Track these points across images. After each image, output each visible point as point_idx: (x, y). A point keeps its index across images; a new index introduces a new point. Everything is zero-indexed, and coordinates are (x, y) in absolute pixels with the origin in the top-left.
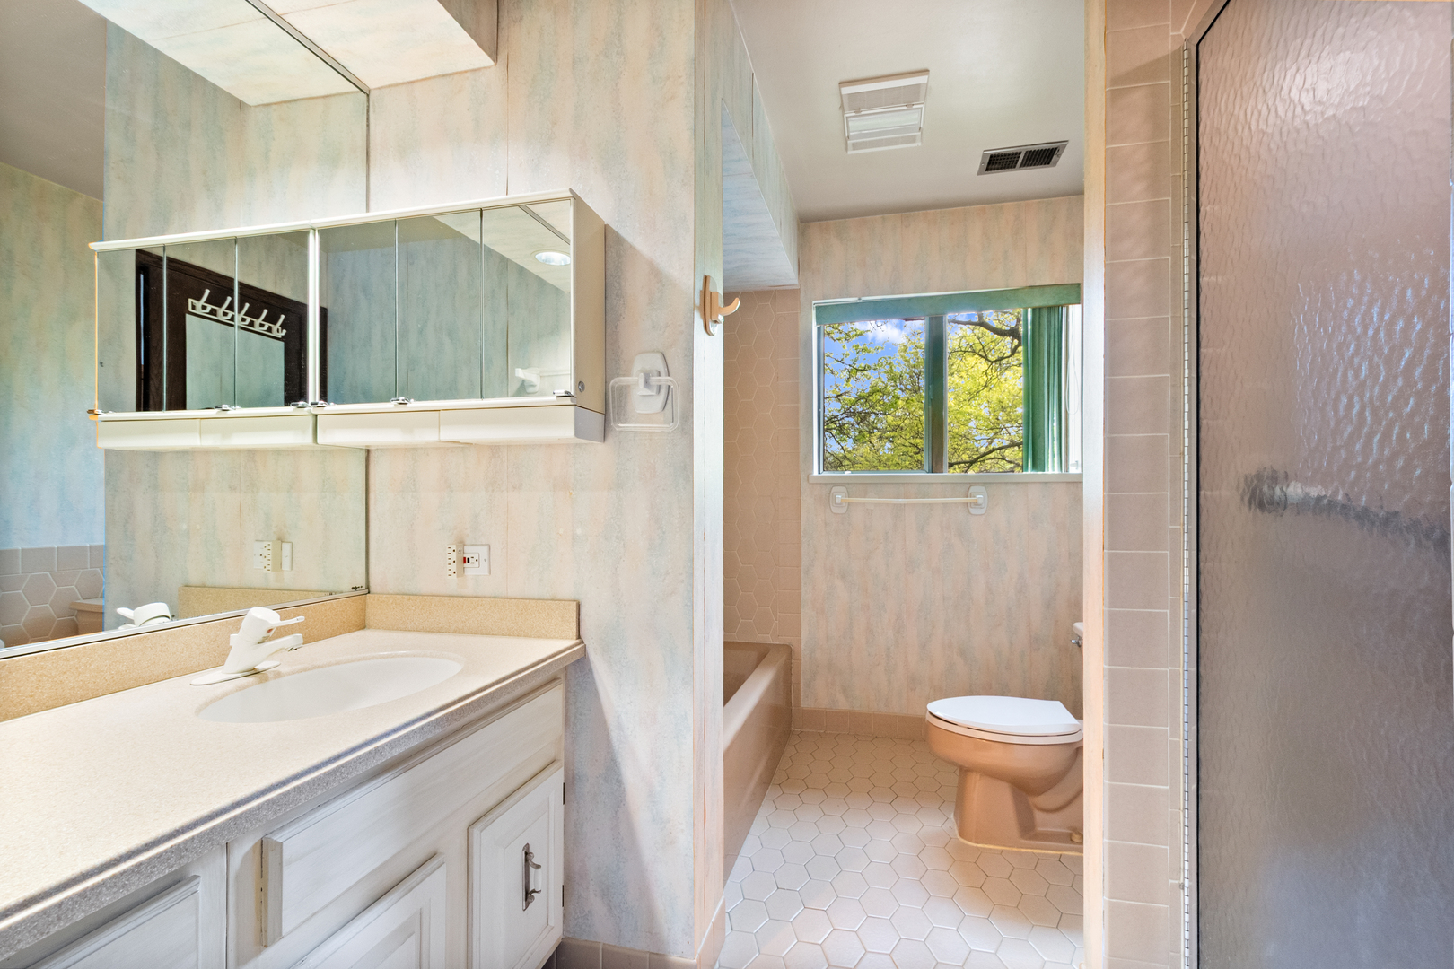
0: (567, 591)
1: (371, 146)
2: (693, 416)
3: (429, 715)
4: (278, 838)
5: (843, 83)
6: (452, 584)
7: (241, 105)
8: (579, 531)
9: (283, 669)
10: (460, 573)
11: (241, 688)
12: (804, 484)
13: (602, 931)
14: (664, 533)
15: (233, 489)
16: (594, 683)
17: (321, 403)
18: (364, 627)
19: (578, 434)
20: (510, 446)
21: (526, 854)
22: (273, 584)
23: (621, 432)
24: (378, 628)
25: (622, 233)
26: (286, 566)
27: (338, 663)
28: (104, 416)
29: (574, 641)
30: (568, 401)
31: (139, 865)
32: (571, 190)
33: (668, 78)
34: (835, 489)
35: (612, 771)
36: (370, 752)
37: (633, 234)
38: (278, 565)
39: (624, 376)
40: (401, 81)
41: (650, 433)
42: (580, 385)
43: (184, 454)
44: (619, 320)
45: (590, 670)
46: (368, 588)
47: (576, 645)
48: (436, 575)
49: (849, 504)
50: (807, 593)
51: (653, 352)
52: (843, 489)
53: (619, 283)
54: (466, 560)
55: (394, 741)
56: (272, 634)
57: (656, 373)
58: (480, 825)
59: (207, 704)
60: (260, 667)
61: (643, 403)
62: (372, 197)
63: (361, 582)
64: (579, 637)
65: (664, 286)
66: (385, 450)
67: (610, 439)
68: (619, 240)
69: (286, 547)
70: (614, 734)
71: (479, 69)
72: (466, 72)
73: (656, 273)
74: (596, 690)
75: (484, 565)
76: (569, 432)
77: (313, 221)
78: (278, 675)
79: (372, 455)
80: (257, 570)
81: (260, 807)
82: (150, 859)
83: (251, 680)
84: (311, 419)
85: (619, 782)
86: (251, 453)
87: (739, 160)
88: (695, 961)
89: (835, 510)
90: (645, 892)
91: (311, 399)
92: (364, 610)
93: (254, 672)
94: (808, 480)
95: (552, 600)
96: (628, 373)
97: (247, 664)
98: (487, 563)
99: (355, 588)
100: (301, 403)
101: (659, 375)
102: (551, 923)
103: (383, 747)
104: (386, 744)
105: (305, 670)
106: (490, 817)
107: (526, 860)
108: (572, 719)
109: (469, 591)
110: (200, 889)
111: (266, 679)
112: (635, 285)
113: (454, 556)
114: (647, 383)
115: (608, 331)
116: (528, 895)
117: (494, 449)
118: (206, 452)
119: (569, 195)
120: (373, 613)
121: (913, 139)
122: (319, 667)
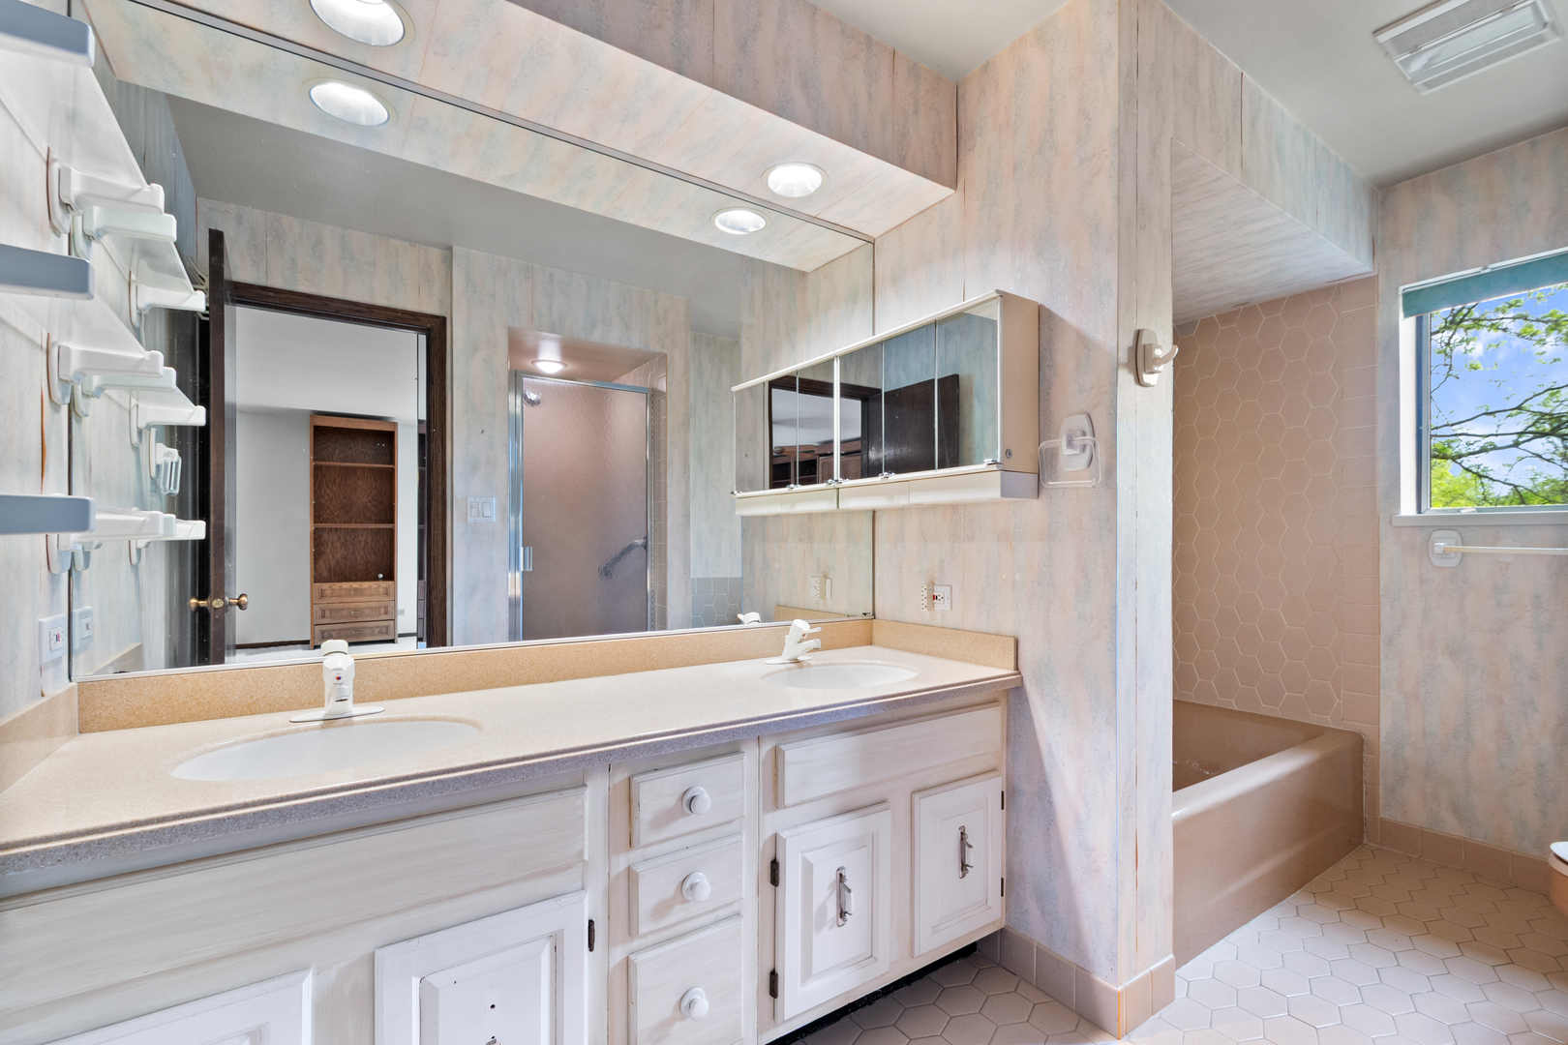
0: (1008, 628)
1: (876, 281)
2: (1116, 471)
3: (875, 699)
4: (782, 747)
5: (1377, 31)
6: (925, 616)
7: (804, 274)
8: (1017, 577)
9: (812, 663)
10: (931, 607)
11: (788, 669)
12: (1384, 528)
13: (1035, 929)
14: (1089, 581)
15: (801, 540)
16: (1030, 711)
17: (840, 480)
18: (871, 644)
19: (1003, 494)
20: (965, 505)
21: (962, 833)
22: (822, 608)
23: (1051, 489)
24: (880, 645)
25: (1054, 309)
26: (828, 596)
27: (844, 664)
28: (738, 495)
29: (1012, 671)
30: (994, 467)
31: (717, 732)
32: (997, 291)
33: (1094, 155)
34: (1436, 534)
35: (1044, 791)
36: (832, 712)
37: (1064, 310)
38: (823, 594)
39: (1055, 438)
40: (893, 226)
41: (1078, 488)
42: (1008, 453)
43: (777, 516)
44: (1050, 389)
45: (1027, 699)
46: (874, 615)
47: (1012, 675)
48: (914, 608)
49: (1463, 554)
50: (1388, 669)
51: (1080, 413)
52: (1454, 534)
53: (1050, 355)
54: (935, 598)
55: (849, 709)
56: (805, 637)
57: (1079, 433)
58: (920, 795)
59: (769, 674)
60: (800, 658)
61: (1071, 461)
62: (876, 320)
63: (869, 610)
64: (1017, 668)
65: (1089, 351)
66: (885, 510)
67: (1043, 496)
68: (1051, 315)
69: (828, 581)
70: (1046, 759)
71: (944, 199)
72: (935, 204)
73: (1083, 340)
74: (1031, 717)
75: (948, 602)
76: (995, 493)
77: (836, 351)
78: (809, 665)
79: (877, 515)
80: (812, 598)
81: (770, 723)
82: (721, 731)
83: (794, 665)
84: (835, 491)
85: (1050, 803)
86: (810, 515)
87: (1218, 179)
88: (1119, 989)
89: (1437, 562)
90: (1073, 910)
91: (835, 478)
92: (871, 631)
93: (796, 661)
94: (1391, 522)
95: (997, 635)
96: (1057, 436)
97: (792, 655)
98: (949, 600)
99: (865, 614)
100: (830, 481)
101: (1084, 434)
102: (990, 904)
103: (841, 711)
104: (844, 710)
105: (825, 665)
106: (929, 792)
107: (962, 839)
108: (1012, 739)
109: (937, 622)
110: (745, 758)
111: (801, 667)
112: (1065, 356)
113: (925, 593)
114: (1070, 444)
115: (1041, 399)
116: (964, 867)
117: (955, 507)
118: (787, 516)
119: (996, 295)
120: (877, 635)
121: (1540, 40)
122: (833, 664)
